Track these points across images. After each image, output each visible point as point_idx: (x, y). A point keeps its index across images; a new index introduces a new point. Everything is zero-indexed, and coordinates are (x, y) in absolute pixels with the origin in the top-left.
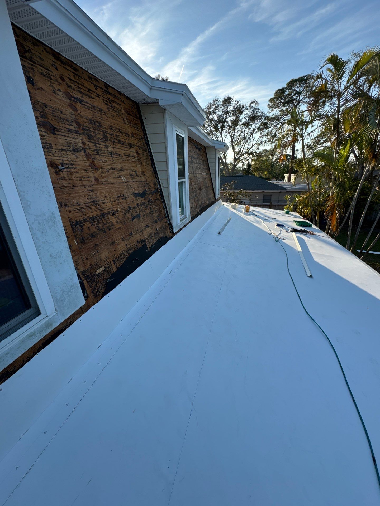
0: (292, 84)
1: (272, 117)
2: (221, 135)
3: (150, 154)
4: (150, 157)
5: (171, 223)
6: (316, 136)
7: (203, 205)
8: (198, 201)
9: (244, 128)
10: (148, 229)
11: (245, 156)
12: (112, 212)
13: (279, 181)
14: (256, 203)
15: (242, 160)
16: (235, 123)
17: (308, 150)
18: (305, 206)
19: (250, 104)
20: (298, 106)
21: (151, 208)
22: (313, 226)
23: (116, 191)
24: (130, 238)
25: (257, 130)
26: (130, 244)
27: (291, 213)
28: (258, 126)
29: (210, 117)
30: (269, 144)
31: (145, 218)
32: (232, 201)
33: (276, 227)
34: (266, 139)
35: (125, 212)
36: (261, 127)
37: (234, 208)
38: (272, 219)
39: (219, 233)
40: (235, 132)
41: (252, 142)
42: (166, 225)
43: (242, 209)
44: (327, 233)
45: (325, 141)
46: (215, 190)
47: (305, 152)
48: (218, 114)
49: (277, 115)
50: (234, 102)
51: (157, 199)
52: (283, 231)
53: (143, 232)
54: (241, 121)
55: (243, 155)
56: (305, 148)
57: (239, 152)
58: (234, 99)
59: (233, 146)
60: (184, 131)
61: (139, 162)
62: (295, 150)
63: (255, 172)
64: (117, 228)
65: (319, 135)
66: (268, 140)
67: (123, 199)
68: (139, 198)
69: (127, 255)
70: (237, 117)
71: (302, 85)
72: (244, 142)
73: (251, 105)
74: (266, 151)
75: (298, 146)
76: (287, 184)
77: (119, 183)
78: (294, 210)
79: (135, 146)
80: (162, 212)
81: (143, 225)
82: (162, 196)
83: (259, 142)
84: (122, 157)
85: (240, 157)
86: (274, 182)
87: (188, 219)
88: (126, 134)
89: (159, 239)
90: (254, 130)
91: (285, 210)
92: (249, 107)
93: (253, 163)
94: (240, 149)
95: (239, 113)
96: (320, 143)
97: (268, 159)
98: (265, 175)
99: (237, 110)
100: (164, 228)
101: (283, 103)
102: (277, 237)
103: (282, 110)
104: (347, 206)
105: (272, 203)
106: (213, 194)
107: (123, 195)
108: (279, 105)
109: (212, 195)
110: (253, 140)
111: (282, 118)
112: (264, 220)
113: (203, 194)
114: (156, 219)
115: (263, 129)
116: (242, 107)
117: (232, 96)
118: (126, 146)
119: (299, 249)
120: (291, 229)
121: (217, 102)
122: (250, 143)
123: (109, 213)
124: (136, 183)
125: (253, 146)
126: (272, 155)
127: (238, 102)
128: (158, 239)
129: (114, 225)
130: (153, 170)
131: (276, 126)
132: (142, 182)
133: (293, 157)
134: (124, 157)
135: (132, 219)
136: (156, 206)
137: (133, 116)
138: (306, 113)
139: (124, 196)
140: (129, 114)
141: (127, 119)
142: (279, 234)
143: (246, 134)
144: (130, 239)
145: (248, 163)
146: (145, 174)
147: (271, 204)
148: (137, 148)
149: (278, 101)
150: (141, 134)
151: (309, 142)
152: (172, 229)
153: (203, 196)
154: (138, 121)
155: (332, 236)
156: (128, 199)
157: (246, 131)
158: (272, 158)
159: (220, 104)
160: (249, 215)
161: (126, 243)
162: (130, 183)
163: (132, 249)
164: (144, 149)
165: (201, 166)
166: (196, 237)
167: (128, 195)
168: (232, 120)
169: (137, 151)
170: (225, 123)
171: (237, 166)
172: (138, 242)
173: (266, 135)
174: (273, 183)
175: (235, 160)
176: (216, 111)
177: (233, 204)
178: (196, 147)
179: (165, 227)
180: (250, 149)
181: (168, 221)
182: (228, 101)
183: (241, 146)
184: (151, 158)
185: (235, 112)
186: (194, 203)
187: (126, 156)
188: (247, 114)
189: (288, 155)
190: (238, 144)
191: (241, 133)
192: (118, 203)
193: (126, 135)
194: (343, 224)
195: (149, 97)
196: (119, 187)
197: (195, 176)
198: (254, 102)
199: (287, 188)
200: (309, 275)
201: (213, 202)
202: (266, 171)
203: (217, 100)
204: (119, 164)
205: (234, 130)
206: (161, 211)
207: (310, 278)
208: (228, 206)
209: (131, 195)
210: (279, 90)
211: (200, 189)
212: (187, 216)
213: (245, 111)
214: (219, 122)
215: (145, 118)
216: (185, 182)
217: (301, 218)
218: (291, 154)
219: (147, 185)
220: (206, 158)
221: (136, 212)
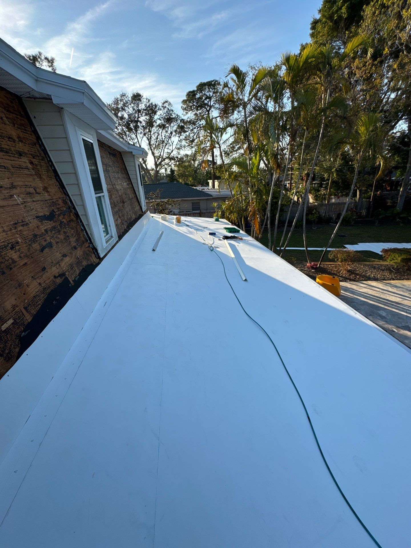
0: (201, 87)
1: (187, 121)
2: (136, 136)
3: (50, 163)
4: (51, 167)
5: (95, 247)
6: (231, 143)
7: (130, 220)
8: (123, 216)
9: (161, 130)
10: (67, 259)
11: (167, 161)
12: (10, 245)
13: (204, 188)
14: (186, 212)
15: (164, 166)
16: (150, 124)
17: (226, 156)
18: (231, 212)
19: (163, 104)
20: (210, 111)
21: (65, 232)
22: (241, 232)
23: (10, 217)
24: (43, 274)
25: (174, 133)
26: (45, 282)
27: (220, 220)
28: (175, 128)
29: (120, 115)
30: (189, 149)
31: (60, 246)
32: (161, 212)
33: (209, 236)
34: (185, 144)
35: (30, 243)
36: (178, 130)
37: (164, 219)
38: (205, 228)
39: (154, 250)
40: (152, 133)
41: (171, 146)
42: (88, 250)
43: (173, 220)
44: (253, 237)
45: (239, 148)
46: (140, 202)
47: (224, 158)
48: (128, 112)
49: (192, 118)
50: (145, 100)
51: (71, 221)
52: (216, 239)
53: (60, 264)
54: (156, 123)
55: (164, 160)
56: (223, 155)
57: (159, 157)
58: (144, 97)
59: (151, 150)
60: (92, 135)
61: (36, 175)
62: (215, 155)
63: (179, 178)
64: (21, 264)
65: (233, 142)
66: (187, 144)
67: (23, 226)
68: (46, 221)
69: (43, 297)
70: (151, 117)
71: (211, 90)
72: (163, 146)
73: (165, 105)
74: (187, 156)
75: (217, 152)
76: (212, 191)
77: (13, 205)
78: (223, 217)
79: (26, 154)
80: (81, 235)
81: (58, 255)
82: (77, 215)
83: (178, 146)
84: (10, 169)
85: (161, 161)
86: (199, 188)
87: (115, 238)
88: (9, 138)
89: (83, 268)
90: (171, 133)
91: (215, 218)
92: (162, 107)
93: (176, 169)
94: (160, 153)
95: (152, 113)
96: (235, 150)
97: (191, 165)
98: (190, 181)
99: (150, 110)
100: (87, 254)
101: (196, 106)
102: (212, 247)
103: (196, 113)
104: (264, 210)
105: (202, 211)
106: (139, 206)
107: (22, 220)
108: (193, 108)
109: (138, 208)
110: (172, 144)
111: (198, 122)
112: (197, 230)
113: (128, 207)
114: (75, 244)
115: (181, 133)
116: (154, 106)
117: (141, 93)
118: (13, 155)
119: (233, 256)
120: (222, 237)
121: (125, 98)
122: (170, 147)
123: (6, 247)
124: (38, 202)
125: (173, 150)
126: (194, 161)
127: (149, 101)
128: (81, 268)
129: (16, 262)
130: (58, 184)
131: (192, 130)
132: (46, 201)
133: (214, 162)
134: (13, 170)
135: (42, 250)
136: (72, 229)
137: (16, 114)
138: (218, 119)
139: (23, 222)
140: (8, 111)
141: (7, 118)
142: (213, 243)
143: (164, 138)
144: (44, 276)
145: (171, 169)
146: (49, 190)
147: (200, 211)
148: (30, 156)
149: (191, 104)
150: (33, 138)
151: (225, 149)
152: (98, 253)
153: (127, 209)
154: (24, 120)
155: (257, 239)
156: (31, 225)
157: (163, 134)
158: (194, 164)
159: (129, 100)
160: (181, 226)
161: (39, 281)
162: (29, 204)
163: (49, 287)
164: (41, 158)
165: (120, 175)
166: (128, 258)
167: (29, 220)
168: (146, 120)
169: (30, 160)
170: (139, 123)
171: (160, 172)
172: (55, 277)
173: (184, 139)
174: (199, 190)
175: (156, 165)
176: (126, 108)
177: (162, 215)
178: (109, 152)
179: (88, 252)
180: (170, 154)
181: (91, 245)
182: (137, 97)
183: (160, 150)
184: (53, 169)
185: (148, 111)
186: (119, 218)
187: (16, 169)
188: (161, 115)
189: (209, 161)
190: (158, 147)
191: (159, 135)
192: (16, 231)
193: (10, 140)
194: (264, 226)
195: (35, 91)
196: (14, 211)
197: (114, 187)
198: (166, 102)
199: (213, 195)
200: (244, 279)
201: (141, 215)
202: (190, 177)
203: (125, 95)
204: (7, 180)
205: (150, 131)
206: (79, 234)
207: (245, 282)
208: (157, 217)
209: (34, 219)
210: (190, 92)
211: (123, 202)
212: (114, 235)
213: (159, 111)
214: (132, 121)
215: (35, 117)
216: (103, 196)
217: (229, 225)
218: (211, 159)
219: (54, 204)
220: (124, 166)
221: (46, 241)
